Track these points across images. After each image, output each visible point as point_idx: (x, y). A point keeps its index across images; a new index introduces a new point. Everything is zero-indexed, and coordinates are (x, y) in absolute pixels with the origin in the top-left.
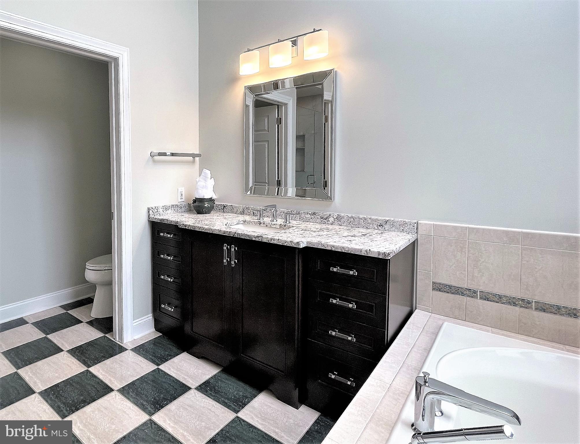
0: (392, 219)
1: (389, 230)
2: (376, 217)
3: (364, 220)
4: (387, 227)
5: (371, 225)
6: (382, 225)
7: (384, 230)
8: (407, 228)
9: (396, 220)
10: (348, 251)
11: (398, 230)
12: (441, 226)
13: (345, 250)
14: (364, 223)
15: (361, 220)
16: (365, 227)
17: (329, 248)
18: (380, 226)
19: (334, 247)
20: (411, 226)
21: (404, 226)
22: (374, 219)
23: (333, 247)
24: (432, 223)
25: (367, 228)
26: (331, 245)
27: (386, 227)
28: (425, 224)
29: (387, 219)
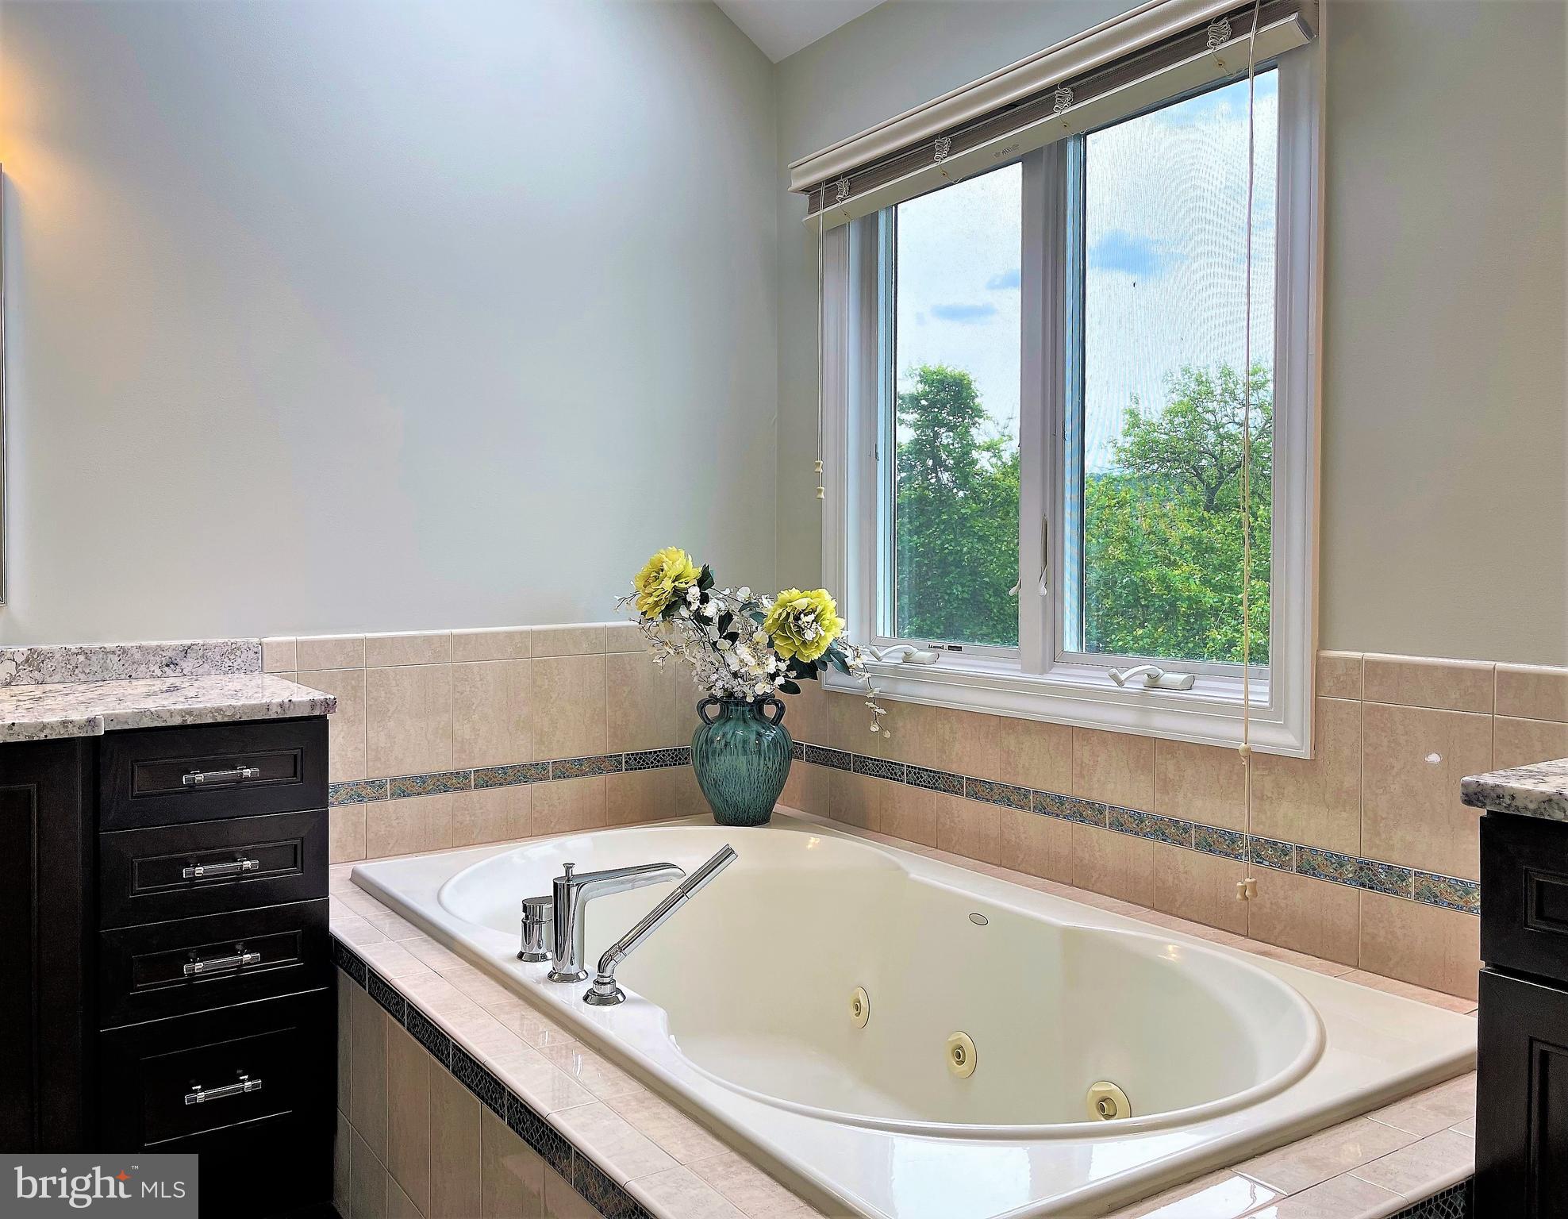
0: (201, 641)
1: (195, 674)
2: (155, 643)
3: (119, 656)
4: (187, 665)
5: (143, 668)
6: (176, 662)
7: (180, 675)
8: (239, 660)
9: (212, 641)
10: (233, 715)
11: (218, 667)
12: (313, 642)
13: (224, 716)
14: (121, 662)
15: (110, 656)
16: (123, 676)
17: (177, 721)
18: (167, 665)
19: (190, 713)
20: (251, 654)
21: (232, 657)
22: (151, 648)
23: (187, 714)
24: (293, 638)
25: (130, 676)
26: (181, 710)
27: (184, 664)
28: (279, 644)
29: (188, 642)
